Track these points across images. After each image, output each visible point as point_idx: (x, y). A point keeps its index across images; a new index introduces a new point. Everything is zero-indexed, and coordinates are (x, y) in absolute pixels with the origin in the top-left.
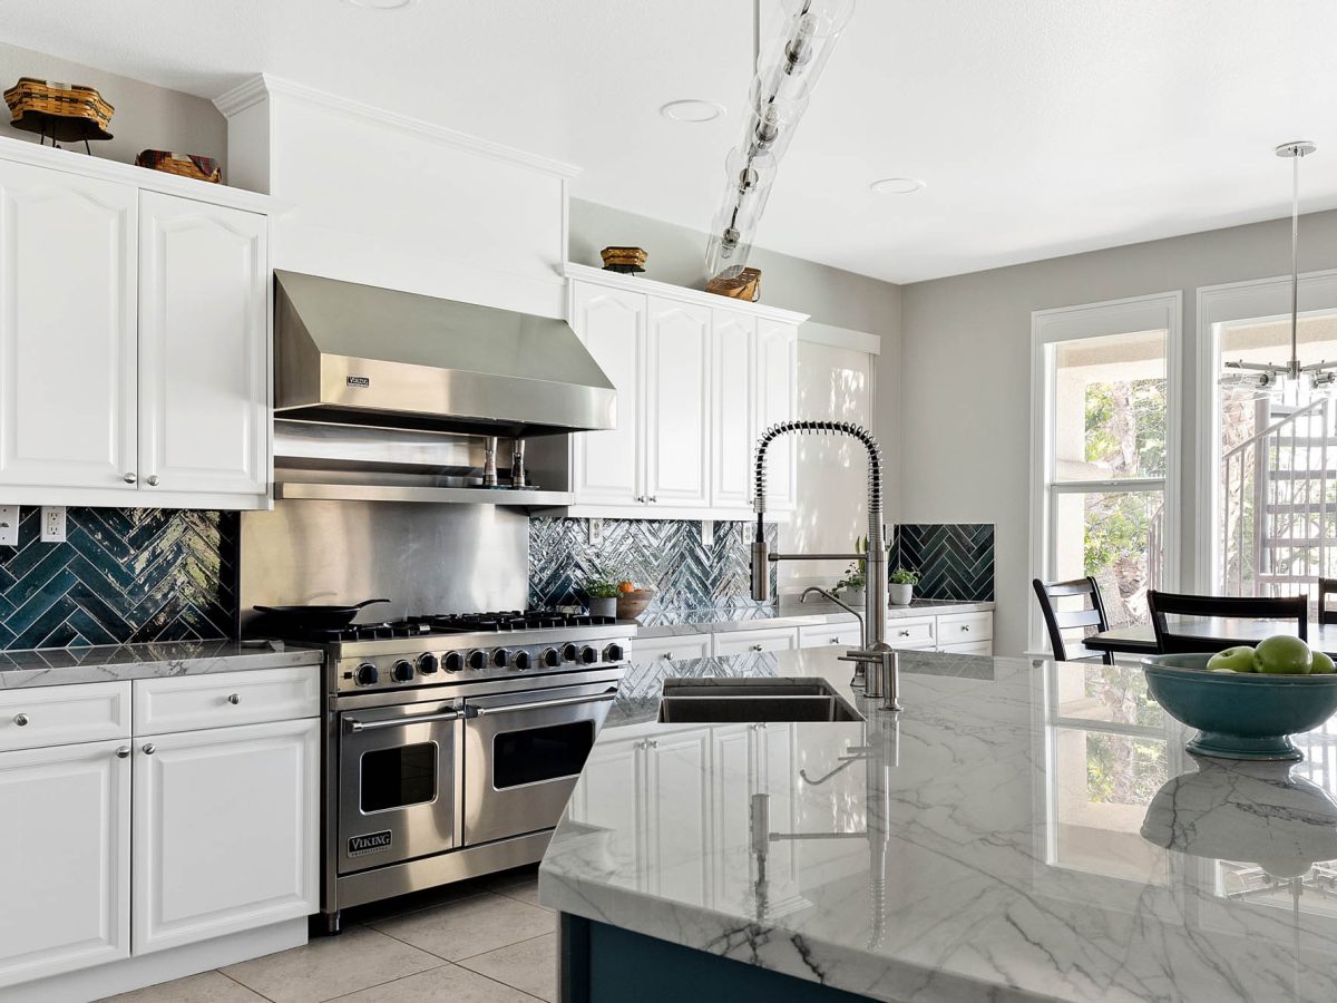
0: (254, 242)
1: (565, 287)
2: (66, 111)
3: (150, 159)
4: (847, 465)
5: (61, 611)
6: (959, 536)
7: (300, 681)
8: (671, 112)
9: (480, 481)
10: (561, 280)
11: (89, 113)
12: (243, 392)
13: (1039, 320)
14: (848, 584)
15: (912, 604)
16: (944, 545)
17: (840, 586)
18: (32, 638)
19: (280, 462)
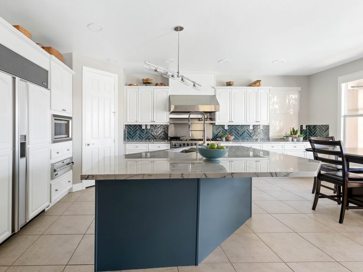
0: (167, 92)
1: (215, 90)
2: (146, 81)
3: (156, 85)
4: (292, 113)
5: (149, 136)
6: (321, 127)
7: (168, 145)
8: (220, 62)
9: (201, 120)
10: (215, 89)
11: (149, 81)
12: (166, 111)
13: (340, 78)
14: (286, 137)
15: (303, 141)
16: (317, 129)
17: (284, 137)
18: (146, 139)
19: (170, 119)
